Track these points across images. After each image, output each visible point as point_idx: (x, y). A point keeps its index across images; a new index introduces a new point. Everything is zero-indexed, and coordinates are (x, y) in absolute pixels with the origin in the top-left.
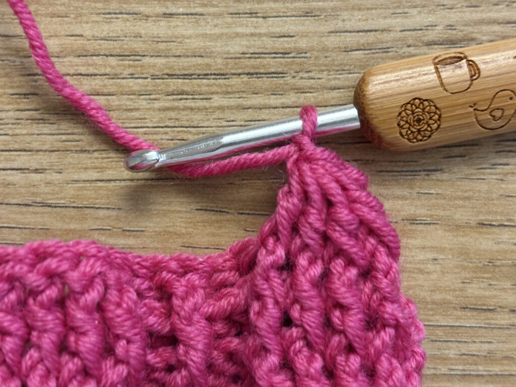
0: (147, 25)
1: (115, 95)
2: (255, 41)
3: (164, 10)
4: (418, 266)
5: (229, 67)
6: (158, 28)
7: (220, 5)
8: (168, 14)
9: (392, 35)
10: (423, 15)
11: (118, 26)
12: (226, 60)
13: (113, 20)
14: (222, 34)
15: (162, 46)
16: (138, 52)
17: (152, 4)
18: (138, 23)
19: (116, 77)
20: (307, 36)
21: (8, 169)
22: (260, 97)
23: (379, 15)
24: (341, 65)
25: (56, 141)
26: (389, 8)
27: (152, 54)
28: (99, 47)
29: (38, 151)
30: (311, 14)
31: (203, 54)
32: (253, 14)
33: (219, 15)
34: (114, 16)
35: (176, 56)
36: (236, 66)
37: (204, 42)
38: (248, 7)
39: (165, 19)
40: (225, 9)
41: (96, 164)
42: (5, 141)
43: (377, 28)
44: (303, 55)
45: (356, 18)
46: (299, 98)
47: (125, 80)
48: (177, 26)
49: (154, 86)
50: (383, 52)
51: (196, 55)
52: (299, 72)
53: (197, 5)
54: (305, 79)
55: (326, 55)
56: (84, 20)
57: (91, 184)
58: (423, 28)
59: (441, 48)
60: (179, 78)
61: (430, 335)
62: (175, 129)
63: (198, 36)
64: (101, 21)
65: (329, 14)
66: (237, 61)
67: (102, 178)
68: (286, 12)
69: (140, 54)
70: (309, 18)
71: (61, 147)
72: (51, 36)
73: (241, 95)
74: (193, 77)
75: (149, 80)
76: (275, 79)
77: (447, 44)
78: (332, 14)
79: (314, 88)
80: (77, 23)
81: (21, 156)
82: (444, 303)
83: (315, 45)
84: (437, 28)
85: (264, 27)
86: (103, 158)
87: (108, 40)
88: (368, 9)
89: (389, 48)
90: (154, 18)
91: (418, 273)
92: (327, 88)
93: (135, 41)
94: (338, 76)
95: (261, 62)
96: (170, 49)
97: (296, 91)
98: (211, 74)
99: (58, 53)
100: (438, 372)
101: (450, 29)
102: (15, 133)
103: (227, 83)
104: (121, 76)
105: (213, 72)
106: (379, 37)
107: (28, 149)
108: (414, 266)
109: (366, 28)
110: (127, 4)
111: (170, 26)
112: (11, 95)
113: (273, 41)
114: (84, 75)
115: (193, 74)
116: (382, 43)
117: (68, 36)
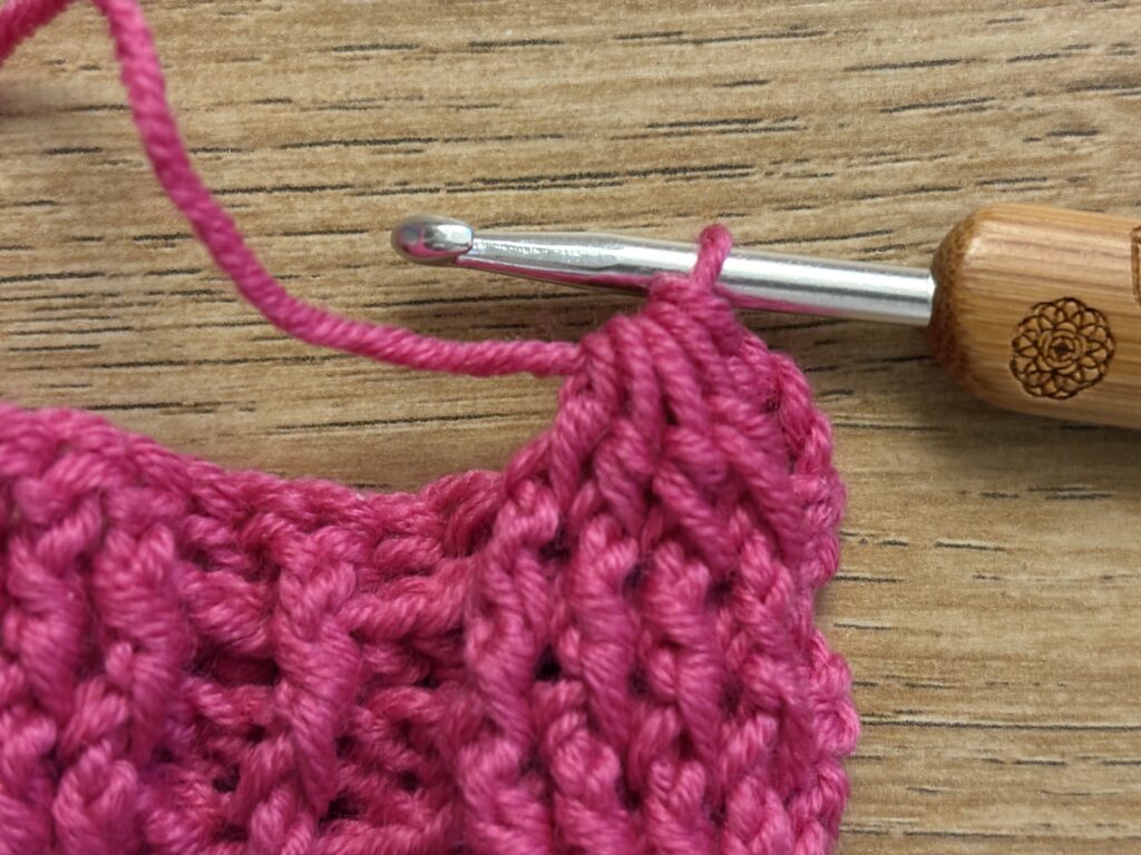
0: (435, 70)
1: (367, 231)
2: (677, 95)
3: (470, 35)
4: (1068, 595)
5: (622, 157)
6: (458, 77)
7: (595, 18)
8: (480, 44)
9: (991, 69)
10: (1059, 24)
11: (369, 76)
12: (614, 143)
13: (358, 63)
14: (604, 83)
15: (469, 117)
16: (415, 133)
17: (443, 23)
18: (414, 68)
19: (369, 190)
20: (794, 81)
21: (133, 407)
22: (693, 222)
23: (960, 26)
24: (876, 141)
25: (240, 339)
26: (982, 11)
27: (446, 136)
28: (328, 125)
29: (199, 363)
30: (803, 31)
31: (562, 132)
32: (670, 35)
33: (597, 41)
34: (359, 53)
35: (500, 138)
36: (637, 155)
37: (564, 104)
38: (661, 21)
39: (475, 55)
40: (609, 27)
41: (331, 388)
42: (124, 343)
43: (954, 55)
44: (789, 123)
45: (906, 35)
46: (782, 222)
47: (389, 197)
48: (502, 70)
49: (454, 207)
50: (971, 110)
51: (545, 133)
52: (781, 162)
53: (545, 21)
54: (794, 176)
55: (840, 121)
56: (291, 66)
57: (319, 432)
58: (1061, 52)
59: (1103, 97)
60: (508, 188)
61: (1100, 750)
62: (504, 302)
63: (548, 90)
64: (330, 67)
65: (843, 28)
66: (639, 142)
67: (343, 419)
68: (748, 28)
69: (420, 136)
70: (800, 39)
71: (250, 352)
72: (220, 104)
73: (650, 219)
74: (541, 183)
75: (442, 194)
76: (726, 180)
77: (1116, 87)
78: (852, 27)
79: (816, 197)
80: (276, 72)
81: (162, 377)
82: (1131, 676)
83: (815, 98)
84: (1092, 50)
85: (697, 63)
86: (347, 374)
87: (347, 109)
88: (933, 13)
89: (984, 100)
90: (449, 55)
91: (1068, 611)
92: (845, 197)
93: (407, 108)
94: (869, 168)
95: (693, 144)
96: (488, 123)
97: (775, 205)
98: (581, 176)
99: (237, 142)
100: (1120, 835)
101: (1120, 53)
102: (146, 325)
103: (617, 194)
104: (380, 189)
105: (585, 171)
106: (961, 76)
107: (177, 360)
108: (1059, 594)
109: (931, 57)
110: (386, 25)
111: (485, 71)
112: (135, 239)
113: (720, 95)
114: (296, 189)
115: (541, 178)
116: (969, 88)
117: (258, 102)
